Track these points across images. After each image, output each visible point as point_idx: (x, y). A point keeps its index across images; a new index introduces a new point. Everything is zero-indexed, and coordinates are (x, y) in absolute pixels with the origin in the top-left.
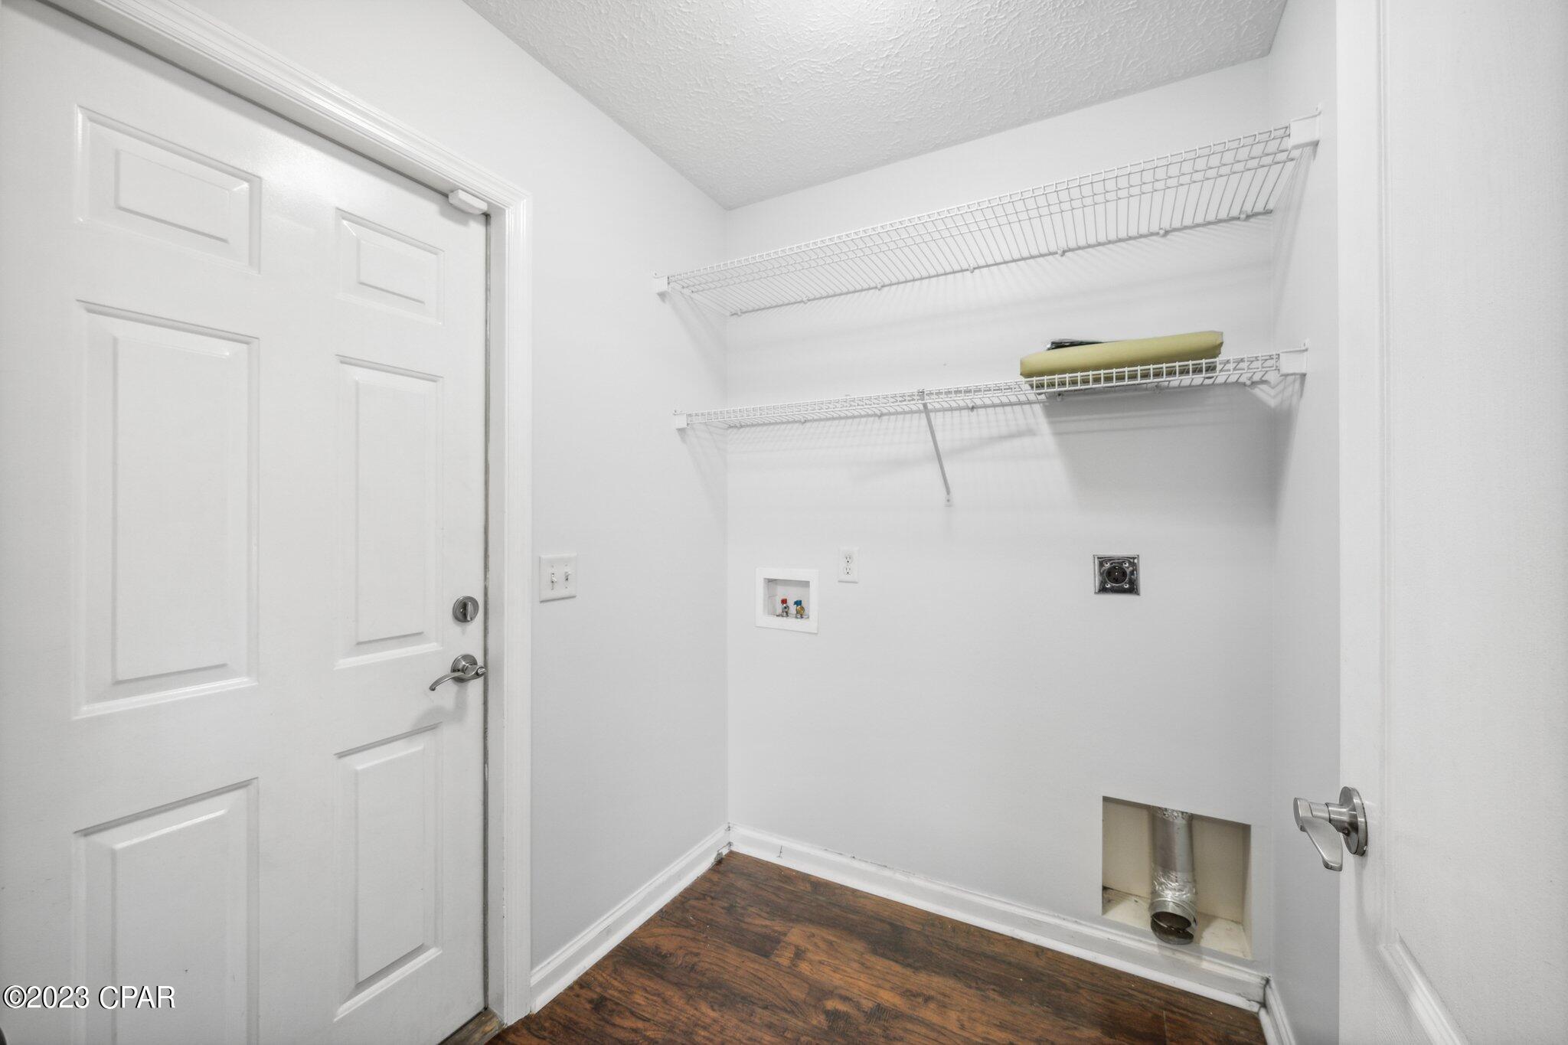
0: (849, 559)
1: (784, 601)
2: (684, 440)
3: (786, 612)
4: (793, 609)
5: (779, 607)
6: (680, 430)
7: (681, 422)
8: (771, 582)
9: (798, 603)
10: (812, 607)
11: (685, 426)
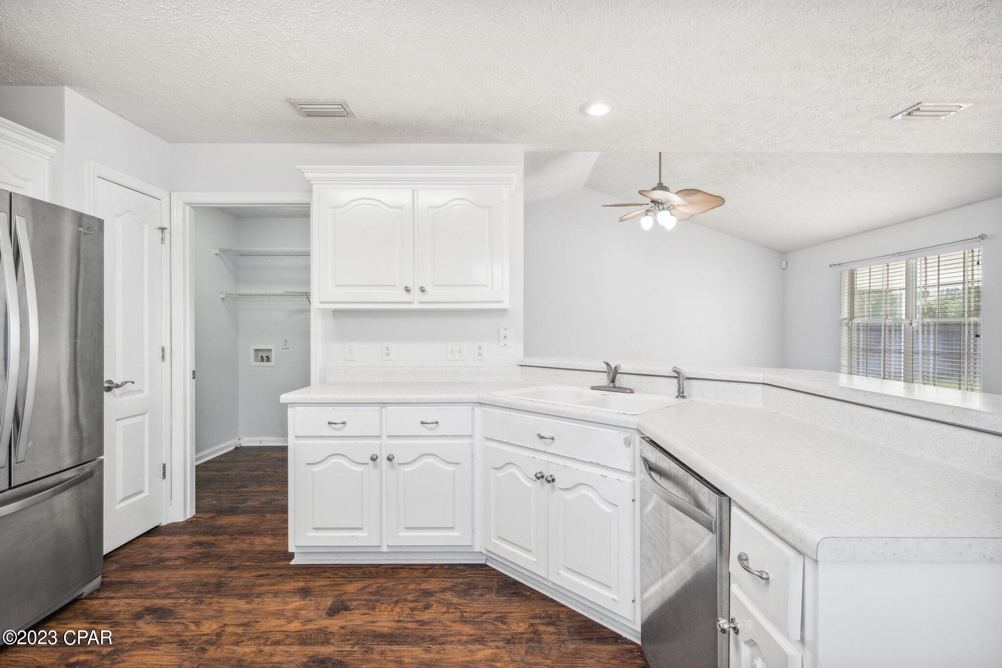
0: (286, 341)
1: (262, 357)
2: (223, 302)
3: (262, 360)
4: (265, 359)
5: (260, 359)
6: (222, 298)
7: (223, 296)
8: (257, 350)
9: (267, 357)
10: (273, 358)
11: (225, 297)
